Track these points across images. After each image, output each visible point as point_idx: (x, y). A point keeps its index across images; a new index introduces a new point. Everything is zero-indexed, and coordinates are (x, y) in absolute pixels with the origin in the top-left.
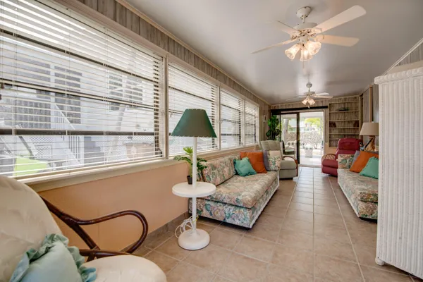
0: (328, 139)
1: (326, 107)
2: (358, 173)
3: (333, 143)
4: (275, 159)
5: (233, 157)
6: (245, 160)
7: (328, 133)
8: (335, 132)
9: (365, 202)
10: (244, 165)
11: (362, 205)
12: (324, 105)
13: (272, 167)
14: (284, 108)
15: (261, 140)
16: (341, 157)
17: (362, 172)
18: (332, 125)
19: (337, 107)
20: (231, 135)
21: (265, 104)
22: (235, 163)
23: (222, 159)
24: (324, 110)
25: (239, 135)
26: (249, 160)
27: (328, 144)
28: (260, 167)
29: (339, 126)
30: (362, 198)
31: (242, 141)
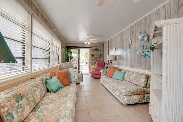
0: (91, 62)
1: (91, 48)
2: (112, 77)
3: (93, 63)
4: (75, 75)
5: (45, 77)
6: (55, 78)
7: (91, 59)
8: (94, 59)
9: (127, 96)
10: (54, 82)
11: (125, 98)
12: (90, 46)
13: (73, 80)
14: (73, 46)
15: (62, 62)
16: (103, 70)
17: (113, 77)
18: (93, 55)
19: (94, 48)
20: (42, 59)
21: (64, 43)
22: (46, 82)
23: (33, 82)
24: (90, 48)
25: (49, 59)
26: (58, 78)
27: (91, 64)
28: (66, 82)
29: (95, 56)
30: (126, 94)
31: (51, 63)
